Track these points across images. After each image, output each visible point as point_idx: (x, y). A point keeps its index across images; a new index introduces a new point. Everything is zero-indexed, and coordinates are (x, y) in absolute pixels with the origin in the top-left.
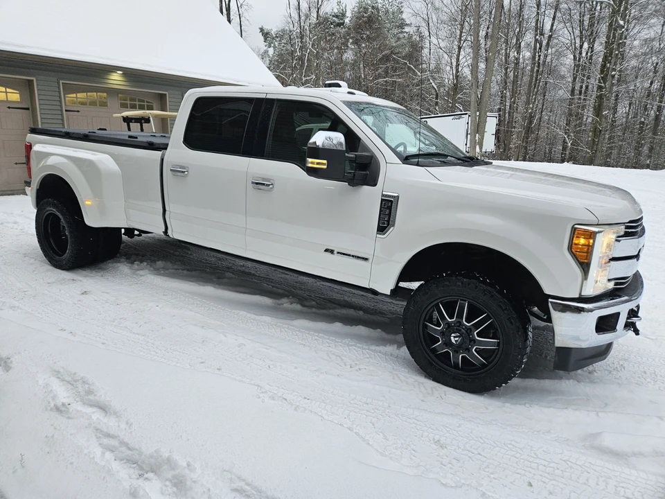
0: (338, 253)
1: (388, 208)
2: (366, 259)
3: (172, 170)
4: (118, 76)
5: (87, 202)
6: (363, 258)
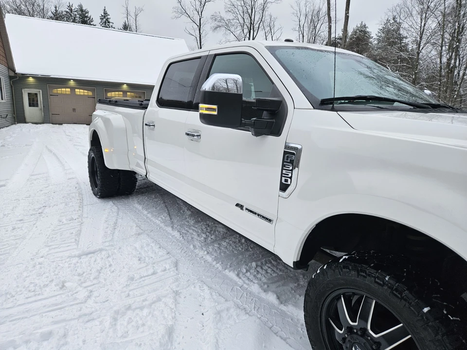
0: (247, 209)
2: (270, 221)
3: (146, 125)
4: (125, 86)
5: (105, 150)
6: (267, 219)
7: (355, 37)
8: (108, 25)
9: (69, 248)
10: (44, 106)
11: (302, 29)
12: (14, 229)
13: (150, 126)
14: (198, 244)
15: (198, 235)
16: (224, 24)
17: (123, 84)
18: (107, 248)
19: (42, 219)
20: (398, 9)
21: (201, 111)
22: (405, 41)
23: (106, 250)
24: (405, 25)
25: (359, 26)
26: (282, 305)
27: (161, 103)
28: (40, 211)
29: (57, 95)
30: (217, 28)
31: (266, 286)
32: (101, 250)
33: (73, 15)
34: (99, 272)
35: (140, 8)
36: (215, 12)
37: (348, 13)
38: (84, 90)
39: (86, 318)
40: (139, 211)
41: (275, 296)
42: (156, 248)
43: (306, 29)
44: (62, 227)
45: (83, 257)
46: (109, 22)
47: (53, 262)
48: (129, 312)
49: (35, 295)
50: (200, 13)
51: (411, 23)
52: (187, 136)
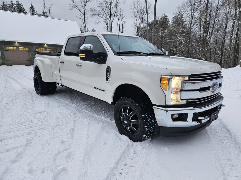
0: (97, 89)
2: (104, 91)
3: (60, 62)
4: (46, 45)
5: (42, 74)
6: (103, 90)
7: (162, 21)
8: (34, 12)
9: (31, 111)
10: (2, 56)
11: (136, 17)
12: (5, 106)
13: (62, 63)
14: (83, 108)
15: (83, 105)
16: (97, 13)
17: (45, 44)
18: (47, 111)
19: (16, 103)
20: (181, 8)
21: (80, 56)
22: (185, 23)
23: (46, 111)
24: (184, 16)
25: (163, 15)
26: (111, 121)
27: (66, 54)
28: (14, 100)
29: (8, 50)
30: (93, 15)
31: (107, 117)
32: (44, 111)
33: (13, 7)
34: (45, 117)
35: (52, 4)
36: (92, 7)
37: (156, 10)
38: (23, 47)
39: (43, 129)
40: (58, 99)
41: (109, 119)
42: (67, 110)
43: (138, 17)
44: (26, 105)
45: (37, 114)
46: (34, 11)
47: (26, 115)
48: (58, 127)
49: (21, 124)
50: (84, 7)
51: (187, 15)
52: (77, 66)
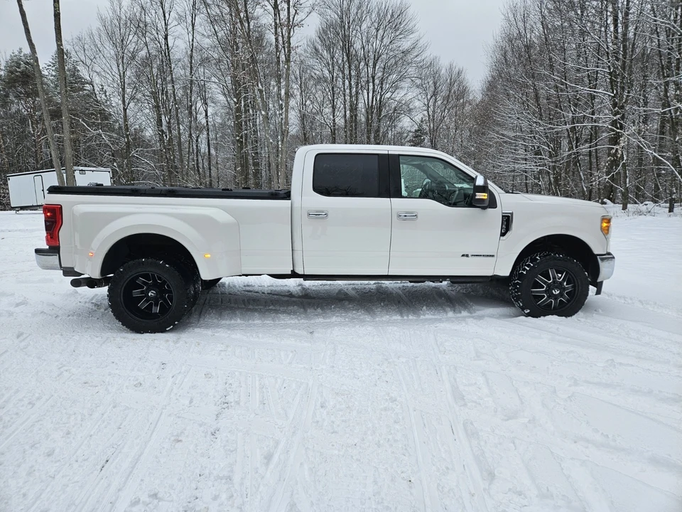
0: (472, 255)
1: (507, 221)
2: (493, 256)
3: (310, 215)
5: (207, 255)
6: (491, 256)
13: (318, 215)
